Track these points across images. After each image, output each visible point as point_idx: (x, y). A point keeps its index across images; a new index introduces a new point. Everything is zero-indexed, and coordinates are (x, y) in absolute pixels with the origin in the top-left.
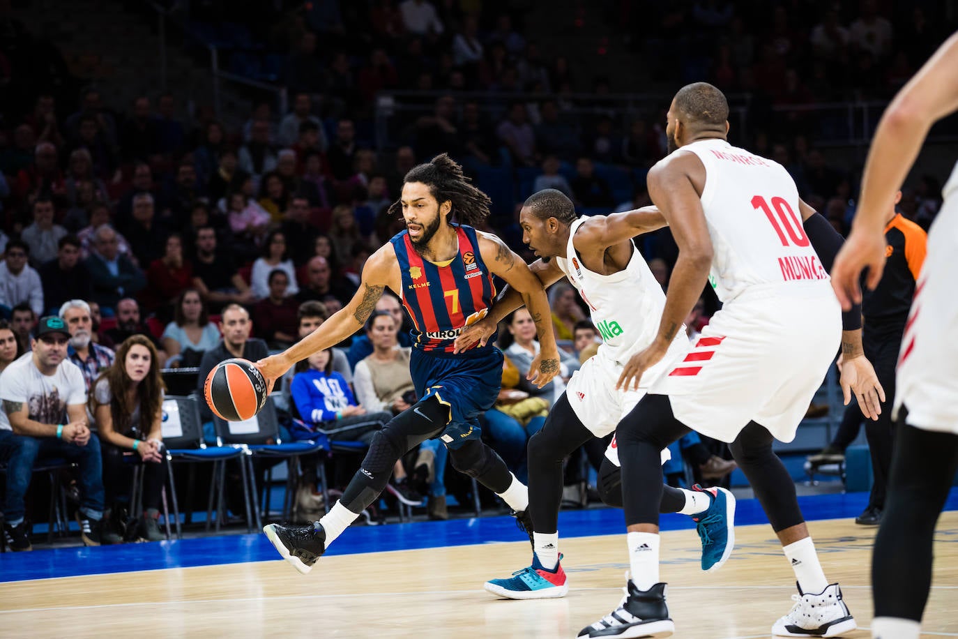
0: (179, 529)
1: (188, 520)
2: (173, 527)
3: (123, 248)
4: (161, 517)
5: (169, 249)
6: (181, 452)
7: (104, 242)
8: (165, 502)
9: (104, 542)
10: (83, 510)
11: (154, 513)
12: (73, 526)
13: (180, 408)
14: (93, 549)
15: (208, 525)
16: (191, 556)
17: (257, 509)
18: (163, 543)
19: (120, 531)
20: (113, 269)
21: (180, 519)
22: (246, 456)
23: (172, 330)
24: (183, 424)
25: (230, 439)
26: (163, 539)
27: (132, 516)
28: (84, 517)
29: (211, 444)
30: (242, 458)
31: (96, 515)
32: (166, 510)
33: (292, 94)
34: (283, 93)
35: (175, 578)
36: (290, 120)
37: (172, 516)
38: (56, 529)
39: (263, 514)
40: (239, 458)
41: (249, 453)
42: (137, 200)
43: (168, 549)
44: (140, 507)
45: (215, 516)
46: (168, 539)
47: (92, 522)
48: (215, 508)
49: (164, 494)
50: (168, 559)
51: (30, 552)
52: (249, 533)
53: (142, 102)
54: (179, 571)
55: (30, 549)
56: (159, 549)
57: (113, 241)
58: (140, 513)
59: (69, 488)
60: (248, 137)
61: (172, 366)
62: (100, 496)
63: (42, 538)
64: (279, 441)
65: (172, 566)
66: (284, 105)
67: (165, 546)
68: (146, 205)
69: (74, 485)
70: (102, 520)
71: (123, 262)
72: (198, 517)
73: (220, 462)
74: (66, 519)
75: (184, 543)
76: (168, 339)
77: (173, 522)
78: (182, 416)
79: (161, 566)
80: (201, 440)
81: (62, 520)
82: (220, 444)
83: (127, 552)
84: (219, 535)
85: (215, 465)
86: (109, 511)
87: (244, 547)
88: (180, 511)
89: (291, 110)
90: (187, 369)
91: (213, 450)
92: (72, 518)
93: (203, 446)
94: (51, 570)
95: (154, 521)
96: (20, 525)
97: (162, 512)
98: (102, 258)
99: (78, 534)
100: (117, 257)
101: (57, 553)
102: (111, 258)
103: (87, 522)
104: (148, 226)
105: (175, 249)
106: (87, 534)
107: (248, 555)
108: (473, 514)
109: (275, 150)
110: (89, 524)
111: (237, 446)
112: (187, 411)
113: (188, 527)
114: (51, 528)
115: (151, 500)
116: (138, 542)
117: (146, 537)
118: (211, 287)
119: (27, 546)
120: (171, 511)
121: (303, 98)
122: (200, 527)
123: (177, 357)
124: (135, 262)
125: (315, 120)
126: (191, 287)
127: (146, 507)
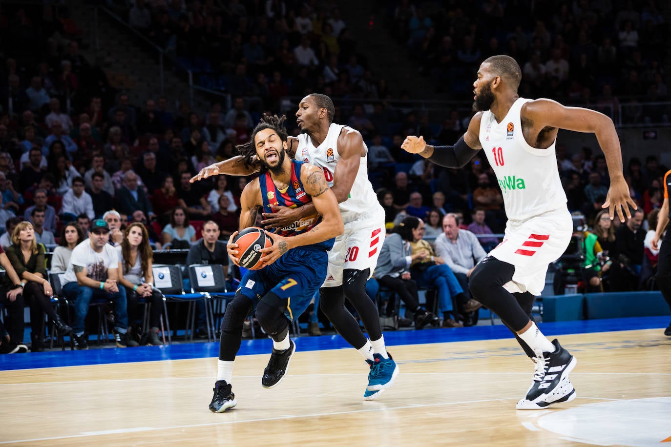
0: (170, 339)
1: (175, 334)
2: (167, 338)
3: (139, 183)
4: (160, 333)
5: (167, 184)
6: (171, 296)
7: (130, 180)
8: (162, 324)
9: (129, 346)
10: (116, 328)
11: (156, 329)
12: (111, 337)
13: (171, 272)
14: (122, 349)
15: (186, 337)
16: (176, 354)
17: (213, 329)
18: (161, 346)
19: (137, 340)
20: (135, 195)
21: (170, 334)
22: (207, 299)
23: (168, 229)
24: (172, 281)
25: (199, 289)
26: (161, 344)
27: (144, 331)
28: (116, 332)
29: (188, 292)
30: (205, 300)
31: (123, 331)
32: (163, 328)
33: (234, 98)
34: (229, 97)
35: (168, 365)
36: (232, 112)
37: (166, 332)
38: (101, 338)
39: (217, 331)
40: (203, 299)
41: (209, 297)
42: (146, 157)
43: (164, 350)
44: (148, 326)
45: (190, 332)
46: (163, 344)
47: (121, 335)
48: (190, 328)
49: (161, 319)
50: (164, 355)
51: (87, 351)
52: (209, 342)
53: (151, 102)
54: (170, 362)
55: (87, 349)
56: (159, 350)
57: (135, 180)
58: (148, 330)
59: (108, 314)
60: (208, 122)
61: (166, 249)
62: (125, 321)
63: (94, 343)
64: (226, 291)
65: (166, 359)
66: (229, 104)
67: (162, 348)
68: (152, 159)
69: (111, 314)
70: (127, 334)
71: (140, 190)
72: (180, 333)
73: (193, 302)
74: (107, 333)
75: (172, 347)
76: (165, 233)
77: (166, 335)
78: (172, 276)
79: (159, 358)
80: (183, 289)
81: (105, 333)
82: (193, 292)
83: (141, 351)
84: (192, 342)
85: (190, 303)
86: (130, 328)
87: (206, 349)
88: (171, 329)
89: (233, 107)
90: (175, 250)
91: (189, 295)
92: (110, 332)
93: (184, 293)
94: (99, 360)
95: (156, 335)
96: (82, 336)
97: (160, 329)
98: (128, 188)
99: (114, 341)
100: (136, 188)
101: (102, 351)
102: (133, 189)
103: (118, 335)
104: (153, 171)
105: (169, 183)
106: (118, 341)
107: (208, 355)
108: (334, 333)
109: (223, 129)
110: (120, 336)
111: (202, 293)
112: (175, 273)
113: (175, 338)
114: (99, 337)
115: (154, 322)
116: (147, 346)
117: (152, 342)
118: (189, 205)
119: (86, 347)
120: (166, 329)
121: (239, 100)
122: (181, 338)
123: (169, 244)
124: (145, 190)
125: (246, 113)
126: (178, 206)
127: (151, 327)
